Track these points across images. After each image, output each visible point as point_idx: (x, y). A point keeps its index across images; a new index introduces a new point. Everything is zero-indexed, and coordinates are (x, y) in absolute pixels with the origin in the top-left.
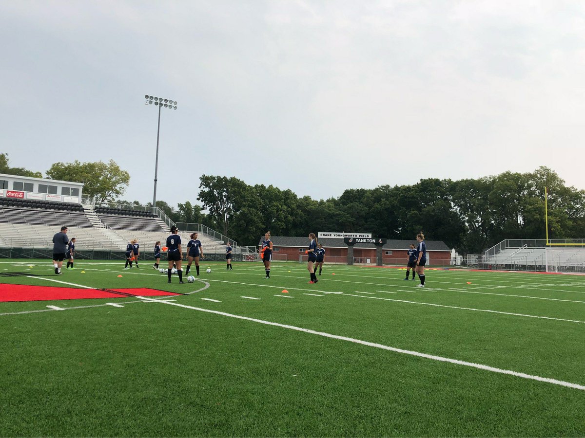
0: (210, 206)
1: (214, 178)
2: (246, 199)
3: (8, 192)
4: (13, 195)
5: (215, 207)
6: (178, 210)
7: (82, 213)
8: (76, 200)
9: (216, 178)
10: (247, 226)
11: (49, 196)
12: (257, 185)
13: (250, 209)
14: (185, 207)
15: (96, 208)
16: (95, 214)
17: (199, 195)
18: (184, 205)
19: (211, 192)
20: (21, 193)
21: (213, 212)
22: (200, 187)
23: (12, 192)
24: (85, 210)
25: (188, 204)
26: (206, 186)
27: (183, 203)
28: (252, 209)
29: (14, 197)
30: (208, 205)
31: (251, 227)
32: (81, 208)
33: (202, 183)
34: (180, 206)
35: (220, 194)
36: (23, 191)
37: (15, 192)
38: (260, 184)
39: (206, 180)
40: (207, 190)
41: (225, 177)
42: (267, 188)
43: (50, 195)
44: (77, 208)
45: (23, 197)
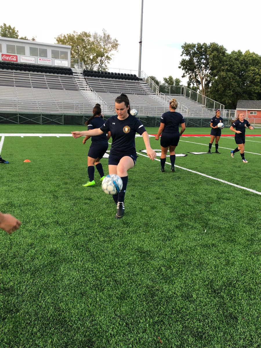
0: (189, 74)
1: (194, 46)
2: (225, 63)
3: (3, 55)
4: (7, 58)
5: (194, 74)
6: (164, 83)
7: (71, 76)
8: (65, 64)
9: (196, 46)
10: (225, 90)
11: (40, 60)
12: (234, 51)
13: (228, 73)
14: (168, 80)
15: (84, 71)
16: (83, 77)
17: (181, 64)
18: (168, 78)
19: (191, 60)
20: (15, 56)
21: (192, 79)
22: (181, 55)
23: (7, 55)
24: (74, 74)
25: (171, 78)
26: (187, 55)
27: (167, 77)
28: (230, 73)
29: (9, 60)
30: (188, 73)
31: (229, 91)
32: (70, 71)
33: (183, 52)
34: (165, 79)
35: (199, 62)
36: (16, 55)
37: (10, 56)
38: (236, 51)
39: (187, 48)
40: (187, 58)
41: (205, 44)
42: (243, 54)
43: (41, 58)
44: (67, 71)
45: (17, 60)
